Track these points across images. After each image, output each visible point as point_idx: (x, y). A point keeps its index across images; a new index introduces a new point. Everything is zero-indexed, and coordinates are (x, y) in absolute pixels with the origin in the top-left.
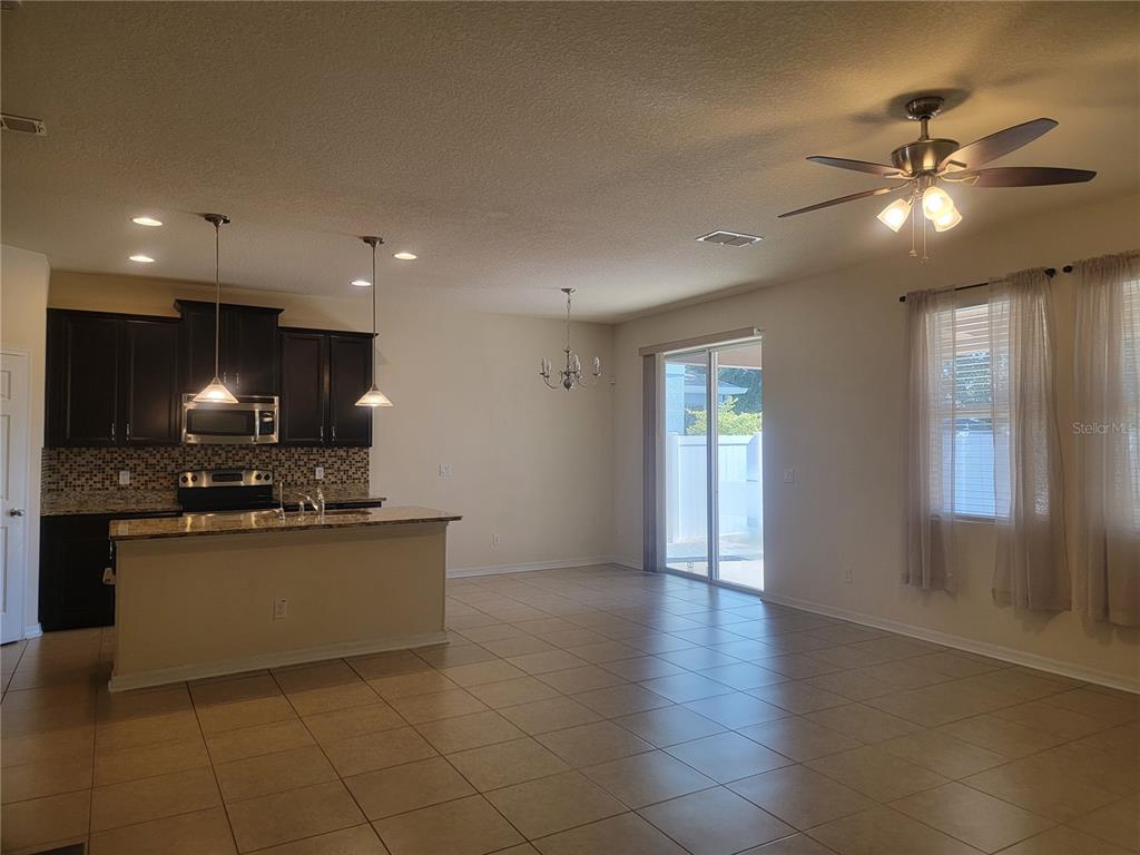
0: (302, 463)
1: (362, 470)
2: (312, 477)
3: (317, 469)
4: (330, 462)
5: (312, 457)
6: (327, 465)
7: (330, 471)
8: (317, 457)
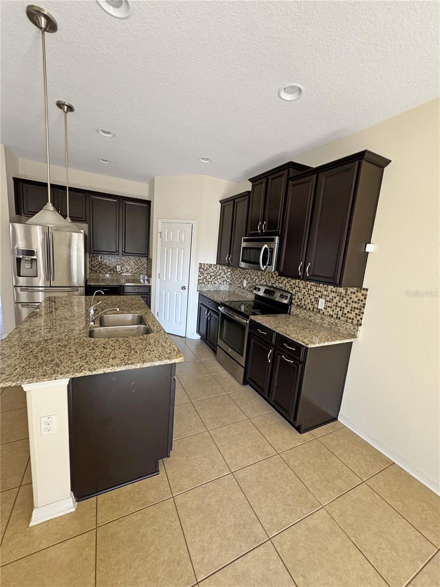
0: (311, 292)
1: (357, 311)
2: (316, 306)
3: (320, 300)
4: (330, 297)
5: (319, 289)
6: (328, 299)
7: (329, 304)
8: (322, 290)
